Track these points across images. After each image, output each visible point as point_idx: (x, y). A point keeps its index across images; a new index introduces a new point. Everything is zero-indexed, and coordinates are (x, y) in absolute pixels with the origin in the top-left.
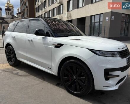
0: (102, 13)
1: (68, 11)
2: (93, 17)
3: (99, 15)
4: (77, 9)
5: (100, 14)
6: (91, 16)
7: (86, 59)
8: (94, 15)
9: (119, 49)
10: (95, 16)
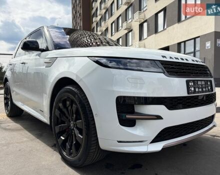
0: (199, 37)
1: (140, 39)
2: (183, 44)
3: (193, 40)
4: (154, 35)
5: (195, 39)
6: (179, 44)
7: (81, 77)
8: (185, 42)
9: (164, 57)
10: (187, 42)
